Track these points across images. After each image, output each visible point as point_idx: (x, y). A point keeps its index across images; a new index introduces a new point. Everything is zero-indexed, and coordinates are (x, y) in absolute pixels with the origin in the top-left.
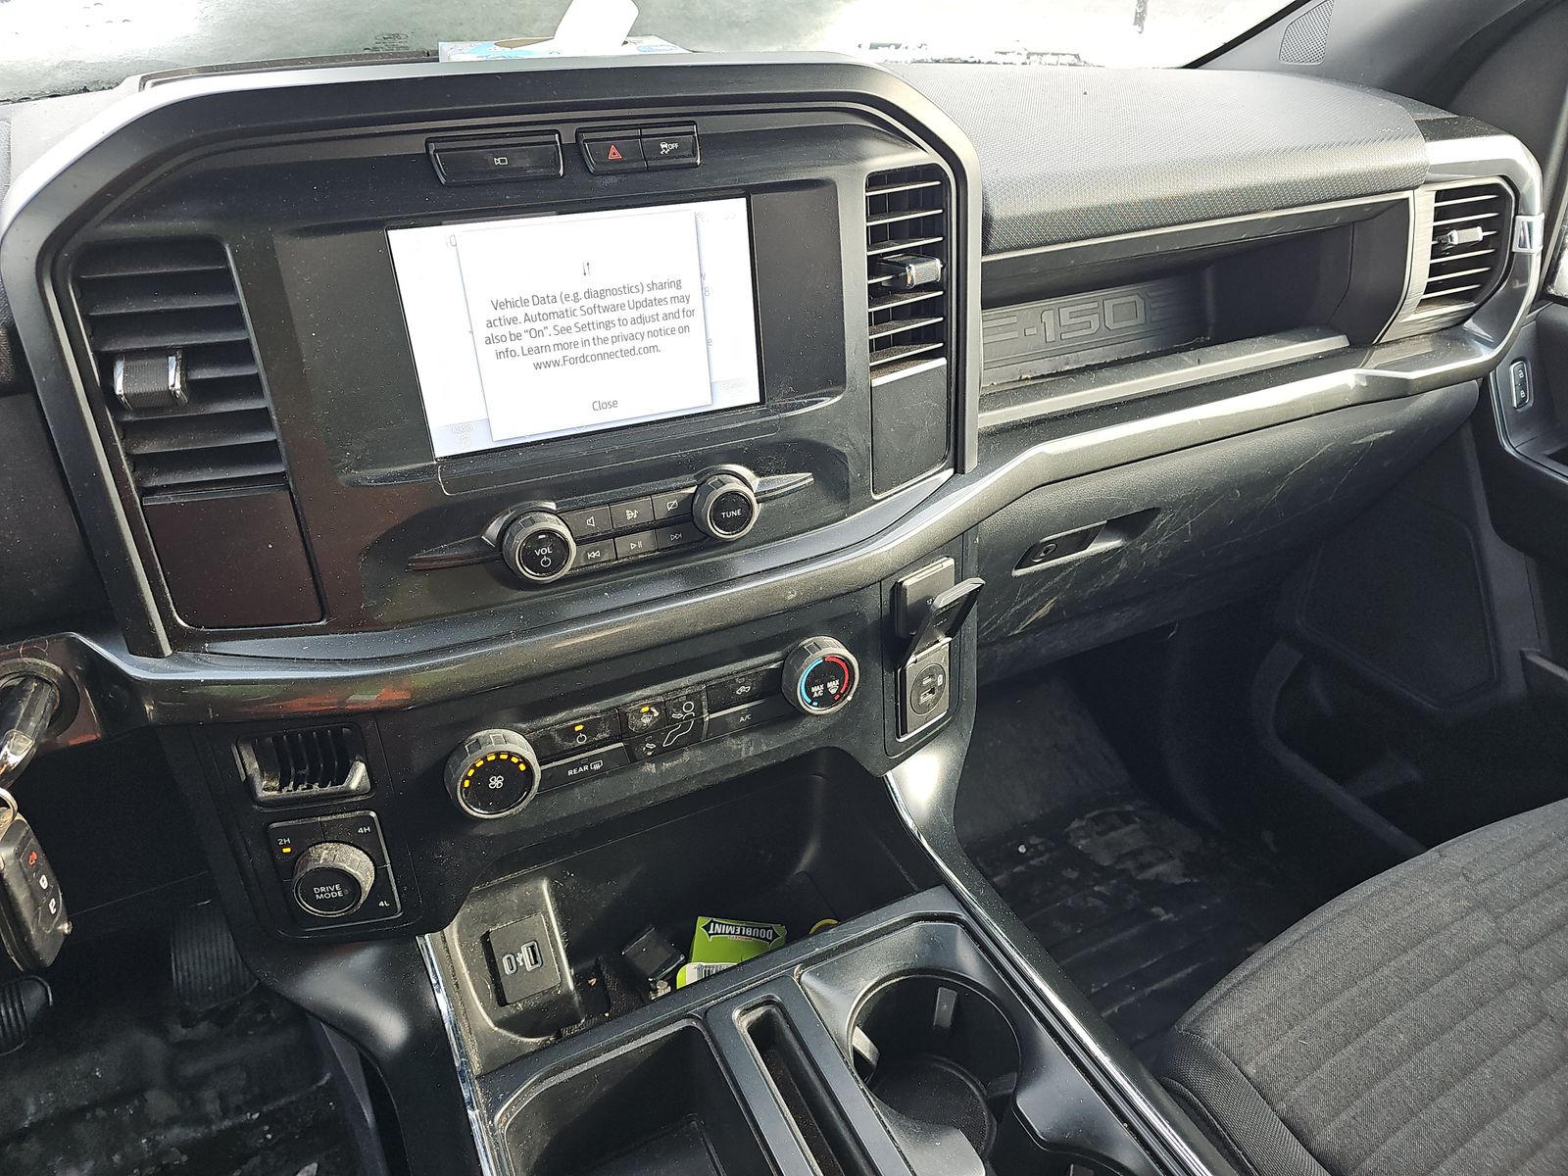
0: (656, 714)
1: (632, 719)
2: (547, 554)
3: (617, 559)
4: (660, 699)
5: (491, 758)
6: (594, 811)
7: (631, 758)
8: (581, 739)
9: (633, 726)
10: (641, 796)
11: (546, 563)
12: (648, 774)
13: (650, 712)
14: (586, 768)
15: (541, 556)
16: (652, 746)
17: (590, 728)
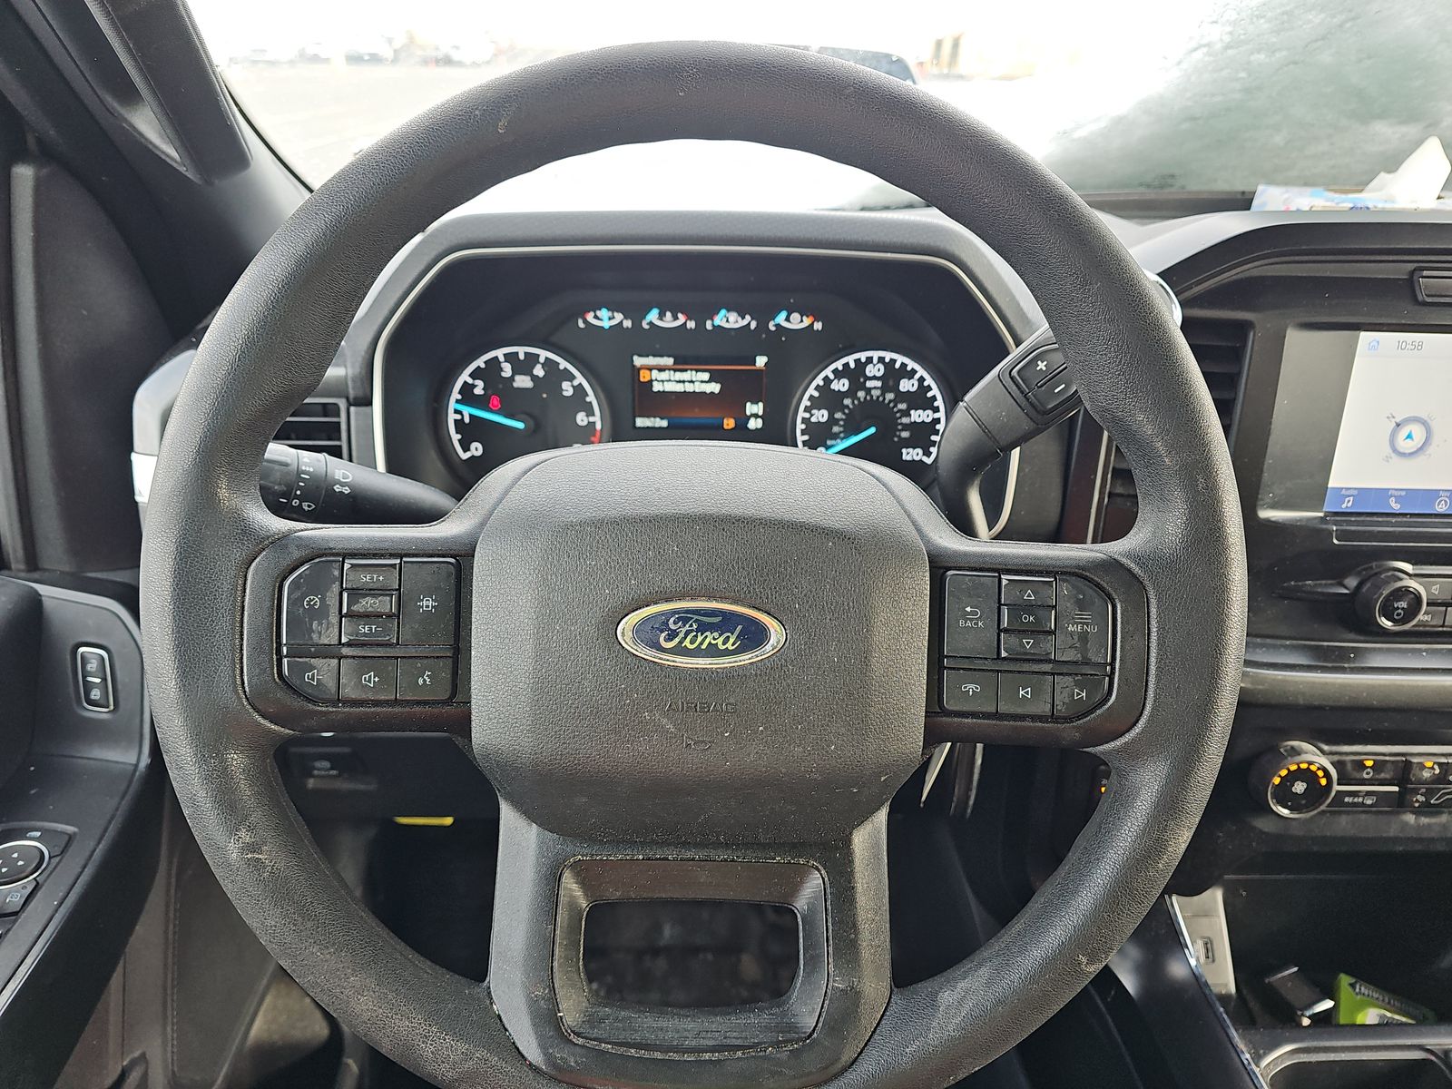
0: (1437, 771)
1: (1415, 770)
2: (1403, 609)
3: (1443, 626)
4: (1443, 760)
5: (1304, 766)
6: (1354, 840)
7: (1400, 803)
8: (1368, 773)
9: (1414, 775)
10: (1395, 840)
11: (1398, 615)
12: (1407, 824)
13: (1433, 768)
14: (1361, 800)
15: (1398, 608)
16: (1422, 799)
17: (1378, 766)
